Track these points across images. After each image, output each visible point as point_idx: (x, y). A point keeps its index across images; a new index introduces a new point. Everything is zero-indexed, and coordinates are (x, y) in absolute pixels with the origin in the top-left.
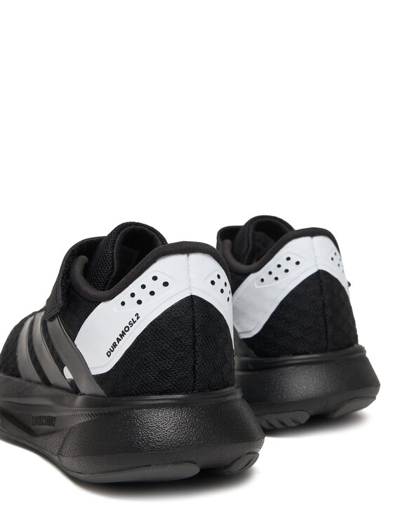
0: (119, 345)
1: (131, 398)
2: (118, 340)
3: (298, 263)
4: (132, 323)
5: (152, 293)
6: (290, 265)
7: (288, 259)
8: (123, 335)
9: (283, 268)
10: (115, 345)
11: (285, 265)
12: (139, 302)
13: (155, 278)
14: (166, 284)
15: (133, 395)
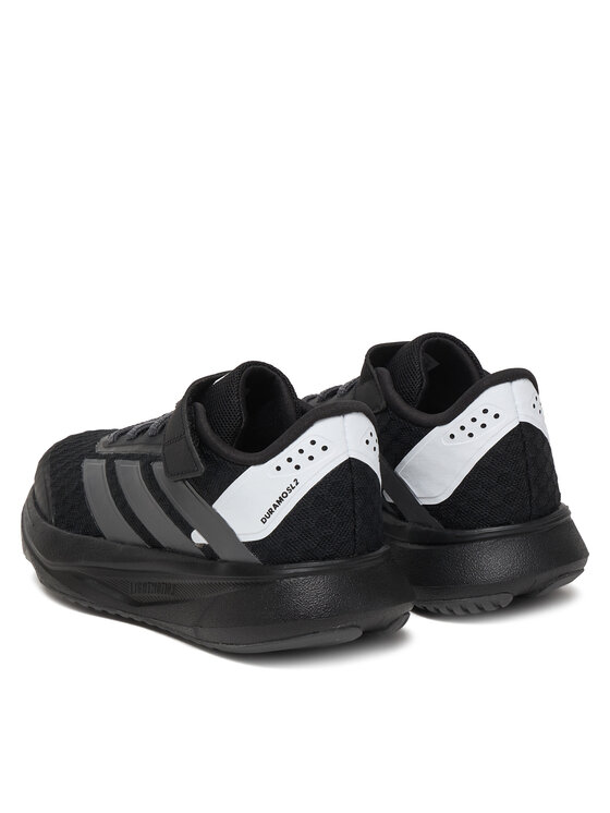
0: (276, 512)
1: (293, 565)
2: (275, 506)
3: (497, 416)
4: (291, 488)
5: (311, 458)
6: (488, 419)
7: (485, 411)
8: (280, 500)
9: (479, 423)
10: (271, 512)
11: (482, 419)
12: (297, 467)
13: (313, 443)
14: (325, 448)
15: (295, 562)
